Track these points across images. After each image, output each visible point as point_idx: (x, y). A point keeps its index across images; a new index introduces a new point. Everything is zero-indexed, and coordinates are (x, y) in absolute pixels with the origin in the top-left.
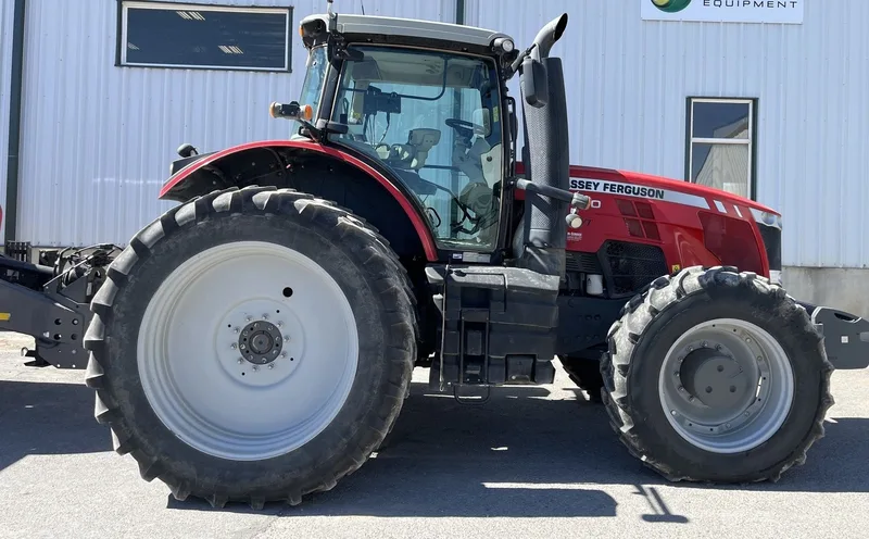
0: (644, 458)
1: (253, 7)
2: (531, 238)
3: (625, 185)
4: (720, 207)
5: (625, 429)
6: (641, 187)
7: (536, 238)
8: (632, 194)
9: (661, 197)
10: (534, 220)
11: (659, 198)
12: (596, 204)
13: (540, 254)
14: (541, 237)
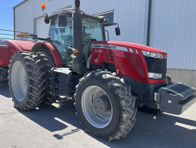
1: (107, 12)
3: (107, 45)
4: (131, 51)
6: (110, 46)
8: (108, 48)
9: (115, 48)
11: (114, 49)
12: (101, 52)
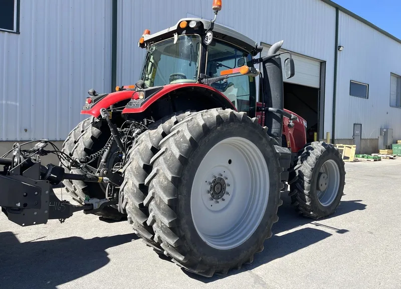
0: (311, 213)
2: (272, 132)
5: (308, 203)
7: (275, 133)
10: (274, 126)
13: (277, 139)
14: (277, 132)
